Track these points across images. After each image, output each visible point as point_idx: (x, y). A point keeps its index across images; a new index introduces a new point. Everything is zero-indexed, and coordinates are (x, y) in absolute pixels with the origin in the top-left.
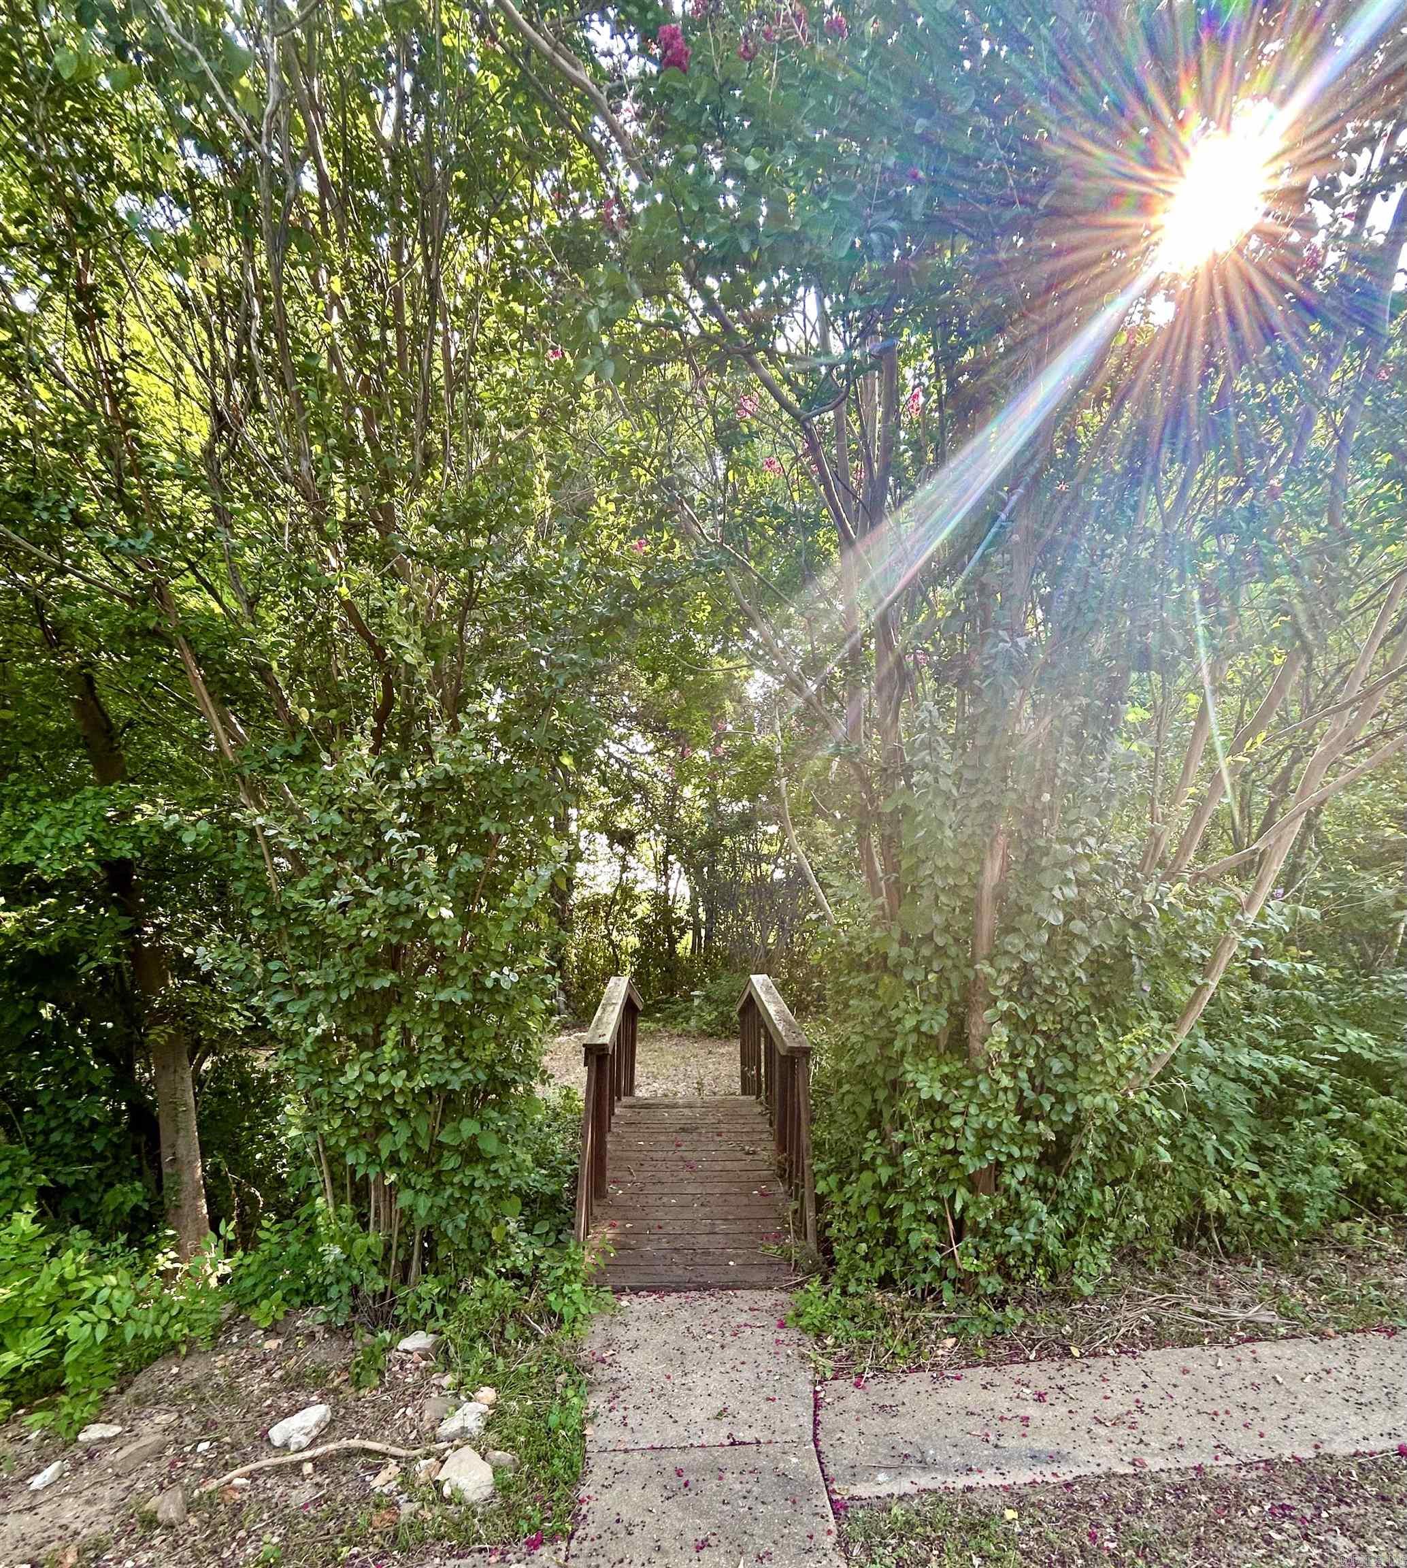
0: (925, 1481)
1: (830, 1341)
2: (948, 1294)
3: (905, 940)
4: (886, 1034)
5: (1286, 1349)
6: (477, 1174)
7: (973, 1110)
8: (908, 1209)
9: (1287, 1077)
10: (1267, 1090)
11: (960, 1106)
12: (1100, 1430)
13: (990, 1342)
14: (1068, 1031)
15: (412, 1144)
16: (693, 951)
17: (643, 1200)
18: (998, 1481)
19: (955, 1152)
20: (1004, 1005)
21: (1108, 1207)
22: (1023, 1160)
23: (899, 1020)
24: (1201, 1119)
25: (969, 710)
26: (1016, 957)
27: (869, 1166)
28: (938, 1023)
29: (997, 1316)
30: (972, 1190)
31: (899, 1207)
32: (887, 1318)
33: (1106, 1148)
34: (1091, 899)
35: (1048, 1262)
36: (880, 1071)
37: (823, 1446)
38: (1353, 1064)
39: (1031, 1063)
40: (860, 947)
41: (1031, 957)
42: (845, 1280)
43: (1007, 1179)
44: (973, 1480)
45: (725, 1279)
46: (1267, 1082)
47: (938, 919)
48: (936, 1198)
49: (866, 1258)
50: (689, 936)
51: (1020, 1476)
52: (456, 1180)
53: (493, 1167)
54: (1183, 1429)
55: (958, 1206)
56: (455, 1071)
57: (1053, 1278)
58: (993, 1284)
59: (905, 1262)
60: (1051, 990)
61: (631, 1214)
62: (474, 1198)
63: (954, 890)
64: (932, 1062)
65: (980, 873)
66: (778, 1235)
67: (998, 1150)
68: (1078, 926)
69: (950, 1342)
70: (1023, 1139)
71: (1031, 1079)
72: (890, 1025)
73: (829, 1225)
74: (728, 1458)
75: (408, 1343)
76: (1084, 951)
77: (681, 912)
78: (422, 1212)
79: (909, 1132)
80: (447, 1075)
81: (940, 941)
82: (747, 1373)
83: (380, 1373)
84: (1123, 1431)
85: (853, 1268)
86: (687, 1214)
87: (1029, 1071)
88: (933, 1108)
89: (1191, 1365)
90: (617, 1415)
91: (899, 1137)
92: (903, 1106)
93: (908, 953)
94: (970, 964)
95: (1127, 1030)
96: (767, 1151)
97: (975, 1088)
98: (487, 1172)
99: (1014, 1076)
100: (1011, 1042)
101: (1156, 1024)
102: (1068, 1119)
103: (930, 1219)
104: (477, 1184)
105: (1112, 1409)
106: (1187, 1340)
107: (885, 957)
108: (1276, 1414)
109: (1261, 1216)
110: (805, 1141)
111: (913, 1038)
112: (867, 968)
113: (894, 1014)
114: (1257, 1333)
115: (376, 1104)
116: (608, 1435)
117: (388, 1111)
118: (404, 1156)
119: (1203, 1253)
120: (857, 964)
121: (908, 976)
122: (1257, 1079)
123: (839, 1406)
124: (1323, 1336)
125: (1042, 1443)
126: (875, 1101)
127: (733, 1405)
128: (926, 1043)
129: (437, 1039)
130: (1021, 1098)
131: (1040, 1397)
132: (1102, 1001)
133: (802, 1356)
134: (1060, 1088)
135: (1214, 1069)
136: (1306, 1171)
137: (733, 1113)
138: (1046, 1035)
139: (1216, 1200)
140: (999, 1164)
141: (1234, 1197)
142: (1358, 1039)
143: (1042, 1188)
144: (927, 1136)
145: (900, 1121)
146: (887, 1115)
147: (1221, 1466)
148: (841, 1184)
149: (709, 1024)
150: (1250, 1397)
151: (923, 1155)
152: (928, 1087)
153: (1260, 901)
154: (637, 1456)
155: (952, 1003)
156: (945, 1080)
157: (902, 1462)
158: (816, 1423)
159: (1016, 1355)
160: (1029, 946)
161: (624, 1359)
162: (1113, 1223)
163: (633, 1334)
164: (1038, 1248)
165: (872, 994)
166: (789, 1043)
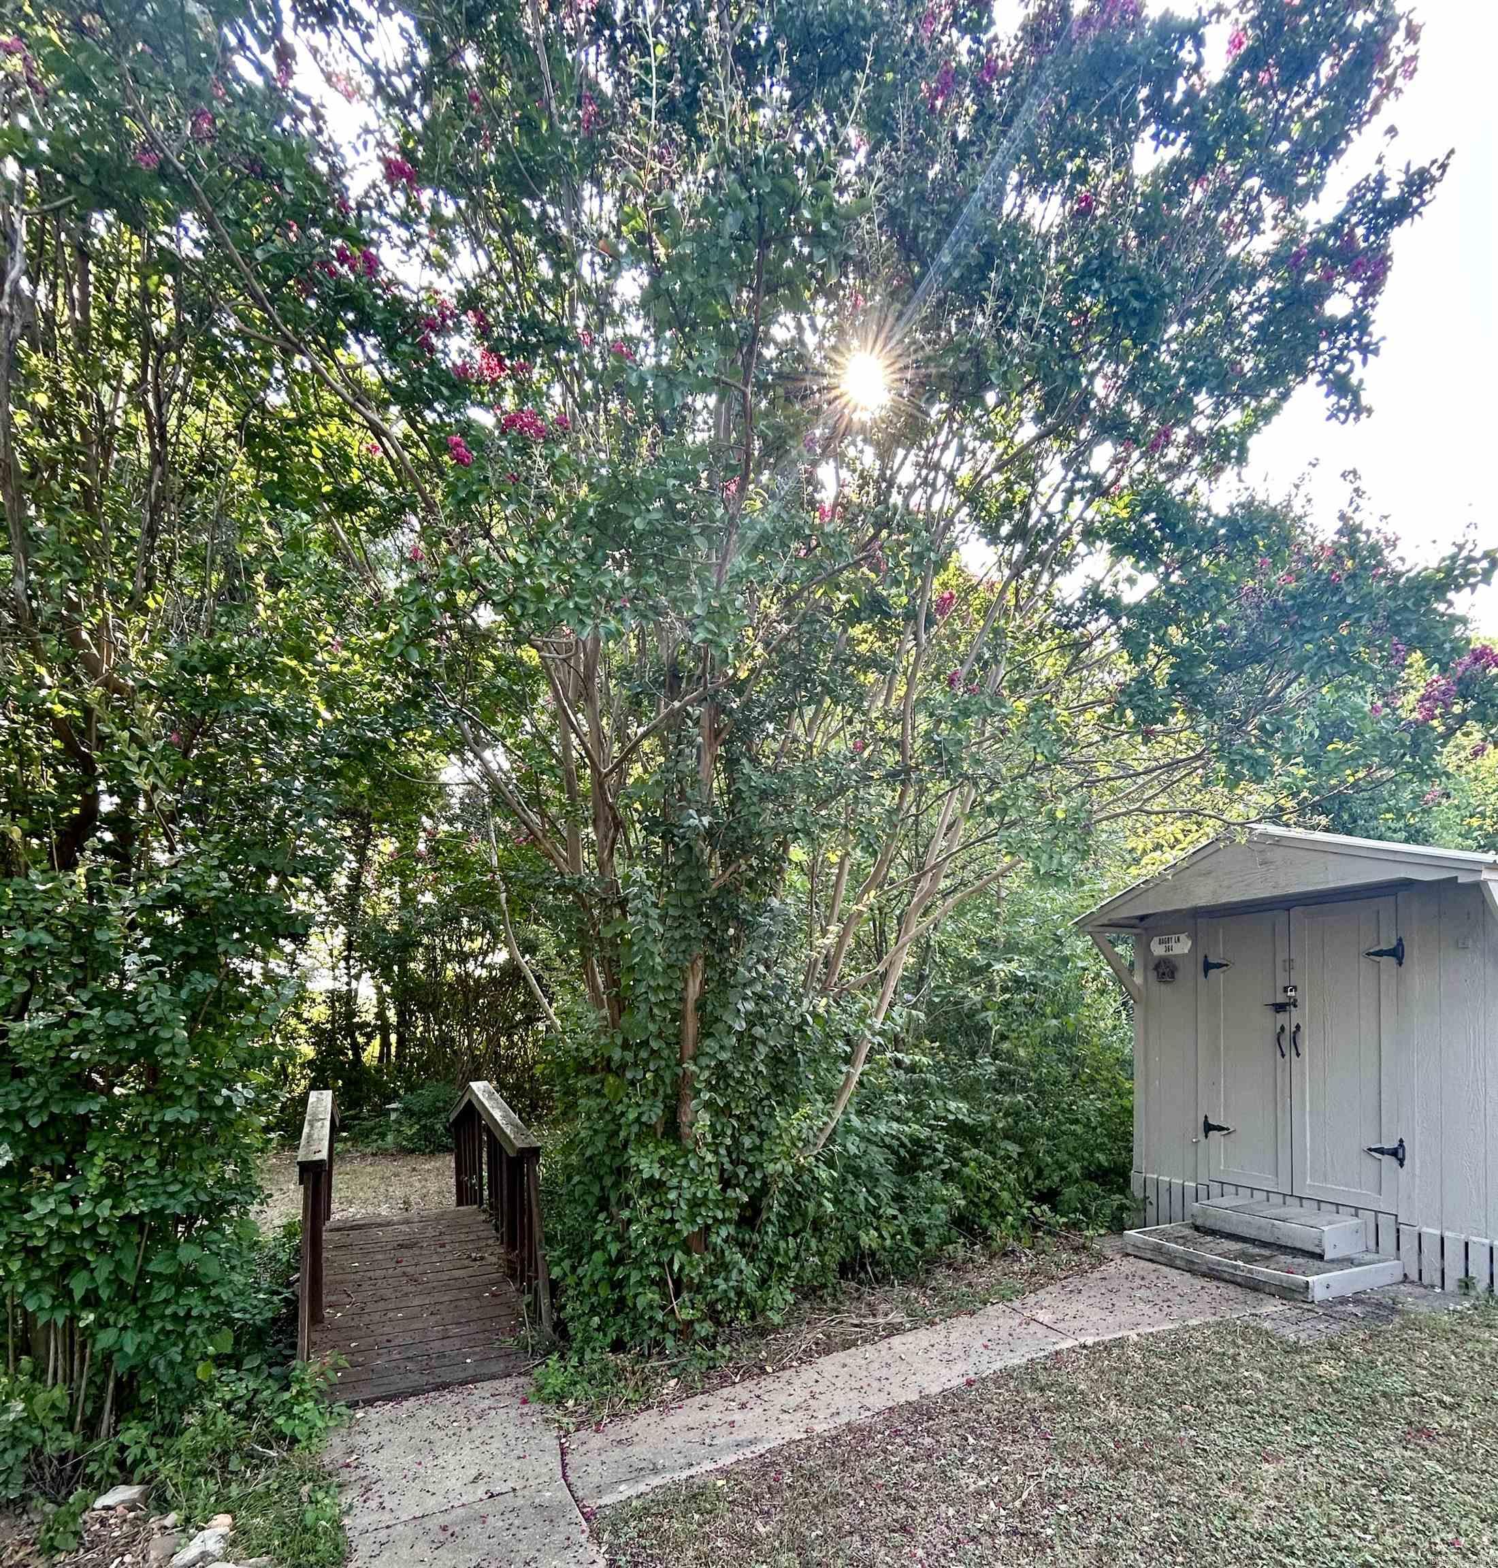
0: (656, 1481)
1: (571, 1403)
2: (670, 1343)
3: (626, 1046)
4: (612, 1127)
5: (909, 1337)
6: (192, 1302)
7: (685, 1184)
8: (635, 1276)
9: (916, 1141)
10: (902, 1152)
11: (675, 1181)
12: (786, 1417)
13: (705, 1376)
14: (755, 1113)
15: (115, 1280)
16: (380, 1059)
17: (366, 1319)
18: (712, 1466)
19: (672, 1221)
20: (706, 1096)
21: (792, 1254)
22: (725, 1221)
23: (623, 1114)
24: (857, 1177)
25: (672, 859)
26: (713, 1056)
27: (601, 1245)
28: (655, 1114)
29: (711, 1354)
30: (688, 1252)
31: (627, 1277)
32: (620, 1374)
33: (788, 1206)
34: (766, 1010)
35: (749, 1305)
36: (607, 1160)
37: (572, 1478)
38: (958, 1128)
39: (728, 1141)
40: (587, 1053)
41: (724, 1056)
42: (581, 1352)
43: (714, 1238)
44: (692, 1472)
45: (462, 1375)
46: (903, 1145)
47: (652, 1027)
48: (659, 1264)
49: (598, 1329)
50: (376, 1043)
51: (728, 1460)
52: (168, 1311)
53: (214, 1292)
54: (840, 1401)
55: (676, 1267)
56: (172, 1195)
57: (753, 1318)
58: (705, 1329)
59: (633, 1325)
60: (741, 1081)
61: (355, 1334)
62: (189, 1330)
63: (663, 1004)
64: (651, 1147)
65: (685, 989)
66: (513, 1329)
67: (706, 1215)
68: (759, 1031)
69: (673, 1383)
70: (724, 1203)
71: (729, 1154)
72: (615, 1119)
73: (563, 1307)
74: (488, 1507)
75: (109, 1499)
76: (763, 1050)
77: (368, 1015)
78: (130, 1349)
79: (634, 1209)
80: (163, 1200)
81: (654, 1045)
82: (497, 1444)
83: (76, 1534)
84: (800, 1414)
85: (587, 1340)
86: (417, 1325)
87: (728, 1148)
88: (654, 1186)
89: (849, 1361)
90: (373, 1504)
91: (626, 1214)
92: (629, 1187)
93: (629, 1056)
94: (679, 1063)
95: (796, 1110)
96: (494, 1254)
97: (686, 1165)
98: (205, 1299)
99: (716, 1153)
100: (712, 1126)
101: (820, 1105)
102: (757, 1184)
103: (653, 1282)
104: (194, 1313)
105: (792, 1402)
106: (847, 1345)
107: (610, 1059)
108: (897, 1380)
109: (897, 1248)
110: (538, 1235)
111: (635, 1129)
112: (593, 1070)
113: (619, 1109)
114: (894, 1330)
115: (72, 1238)
116: (366, 1520)
117: (87, 1245)
118: (104, 1294)
119: (861, 1283)
120: (584, 1068)
121: (629, 1075)
122: (895, 1143)
123: (582, 1449)
124: (933, 1324)
125: (744, 1435)
126: (602, 1189)
127: (486, 1470)
128: (646, 1131)
129: (150, 1163)
130: (722, 1171)
131: (743, 1406)
132: (779, 1089)
133: (546, 1421)
134: (751, 1160)
135: (863, 1138)
136: (928, 1211)
137: (454, 1224)
138: (738, 1118)
139: (868, 1239)
140: (707, 1227)
141: (881, 1236)
142: (958, 1108)
143: (742, 1245)
144: (649, 1211)
145: (626, 1201)
146: (613, 1199)
147: (863, 1418)
148: (574, 1269)
149: (410, 1139)
150: (884, 1372)
151: (646, 1226)
152: (648, 1168)
153: (885, 1006)
154: (400, 1528)
155: (666, 1096)
156: (662, 1161)
157: (637, 1473)
158: (564, 1466)
159: (725, 1380)
160: (722, 1047)
161: (369, 1459)
162: (796, 1266)
163: (375, 1438)
164: (740, 1293)
165: (599, 1093)
166: (519, 1144)
